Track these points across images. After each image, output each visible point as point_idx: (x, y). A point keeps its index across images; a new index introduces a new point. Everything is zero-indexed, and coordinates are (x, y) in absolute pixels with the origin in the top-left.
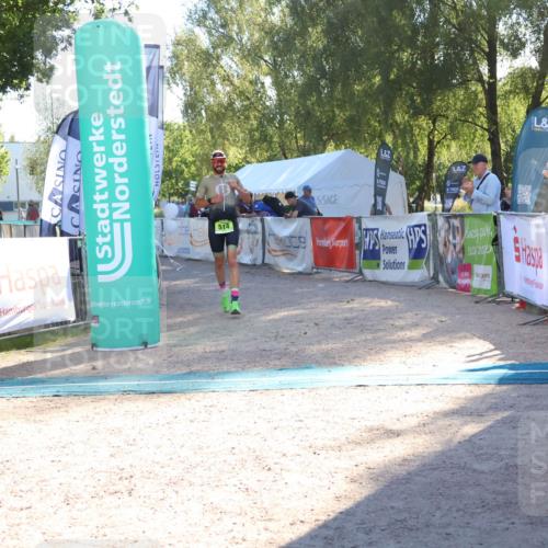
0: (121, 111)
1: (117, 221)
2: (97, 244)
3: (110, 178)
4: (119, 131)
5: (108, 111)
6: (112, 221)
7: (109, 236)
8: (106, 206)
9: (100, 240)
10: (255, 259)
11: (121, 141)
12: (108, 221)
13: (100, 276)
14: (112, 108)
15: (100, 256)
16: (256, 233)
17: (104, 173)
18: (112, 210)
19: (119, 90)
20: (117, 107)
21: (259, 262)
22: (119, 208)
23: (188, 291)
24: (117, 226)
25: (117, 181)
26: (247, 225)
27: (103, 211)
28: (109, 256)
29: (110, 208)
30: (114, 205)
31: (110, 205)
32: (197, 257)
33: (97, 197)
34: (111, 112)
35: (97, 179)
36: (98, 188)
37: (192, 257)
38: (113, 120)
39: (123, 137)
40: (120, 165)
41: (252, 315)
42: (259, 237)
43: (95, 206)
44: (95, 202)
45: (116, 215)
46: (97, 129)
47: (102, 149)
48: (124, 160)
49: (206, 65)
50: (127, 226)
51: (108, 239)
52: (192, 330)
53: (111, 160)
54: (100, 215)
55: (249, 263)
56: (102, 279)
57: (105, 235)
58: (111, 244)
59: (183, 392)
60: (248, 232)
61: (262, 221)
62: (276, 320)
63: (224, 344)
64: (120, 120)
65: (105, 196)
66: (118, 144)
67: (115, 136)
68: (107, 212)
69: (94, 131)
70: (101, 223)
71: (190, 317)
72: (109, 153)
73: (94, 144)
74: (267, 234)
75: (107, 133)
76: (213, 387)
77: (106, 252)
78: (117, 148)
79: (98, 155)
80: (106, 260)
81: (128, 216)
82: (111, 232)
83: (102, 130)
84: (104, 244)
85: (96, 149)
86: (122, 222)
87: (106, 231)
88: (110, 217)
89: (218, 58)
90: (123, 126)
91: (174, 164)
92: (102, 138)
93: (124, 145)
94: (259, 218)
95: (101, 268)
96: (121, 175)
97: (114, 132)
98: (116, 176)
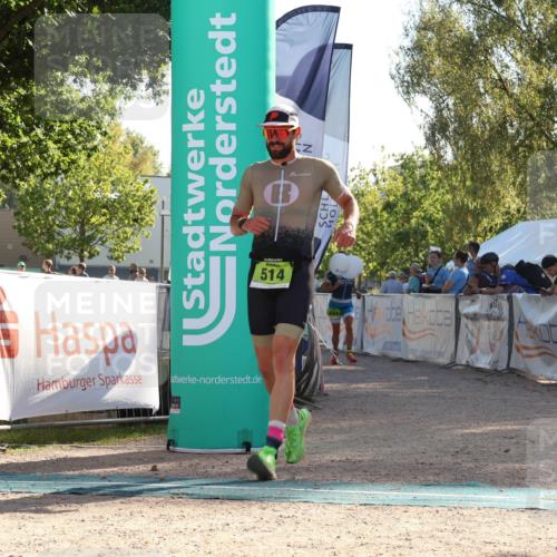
0: (232, 87)
1: (216, 253)
2: (185, 288)
3: (209, 188)
4: (227, 118)
5: (213, 88)
6: (208, 254)
7: (203, 275)
8: (200, 230)
9: (189, 281)
10: (496, 362)
11: (230, 133)
12: (202, 253)
13: (184, 337)
14: (218, 82)
15: (188, 305)
16: (499, 319)
17: (201, 181)
18: (210, 237)
19: (230, 56)
20: (226, 81)
21: (502, 366)
22: (220, 234)
23: (367, 396)
24: (215, 261)
25: (219, 193)
26: (486, 306)
27: (196, 237)
28: (201, 306)
29: (206, 233)
30: (213, 229)
31: (207, 229)
32: (411, 357)
33: (189, 217)
34: (218, 88)
35: (191, 189)
36: (191, 202)
37: (404, 357)
38: (218, 101)
39: (232, 127)
40: (226, 169)
41: (442, 427)
42: (504, 325)
43: (185, 230)
44: (186, 224)
45: (215, 245)
46: (195, 113)
47: (201, 143)
48: (232, 162)
49: (466, 62)
50: (231, 262)
51: (200, 281)
52: (337, 438)
53: (212, 161)
54: (192, 244)
55: (488, 367)
56: (188, 341)
57: (196, 274)
58: (205, 288)
59: (260, 499)
60: (489, 317)
61: (510, 299)
62: (475, 434)
63: (367, 455)
64: (230, 101)
65: (201, 216)
66: (224, 137)
67: (221, 125)
68: (202, 238)
69: (190, 116)
70: (192, 255)
71: (345, 424)
72: (211, 151)
73: (189, 135)
74: (516, 320)
75: (209, 120)
76: (309, 497)
77: (197, 300)
78: (222, 144)
79: (193, 154)
80: (197, 313)
81: (233, 247)
82: (206, 270)
83: (201, 115)
84: (194, 287)
85: (192, 143)
86: (223, 255)
87: (199, 268)
88: (205, 248)
89: (487, 51)
90: (234, 111)
91: (413, 221)
92: (201, 127)
93: (234, 138)
94: (505, 295)
95: (188, 324)
96: (227, 184)
97: (218, 118)
98: (219, 184)
